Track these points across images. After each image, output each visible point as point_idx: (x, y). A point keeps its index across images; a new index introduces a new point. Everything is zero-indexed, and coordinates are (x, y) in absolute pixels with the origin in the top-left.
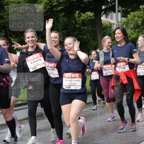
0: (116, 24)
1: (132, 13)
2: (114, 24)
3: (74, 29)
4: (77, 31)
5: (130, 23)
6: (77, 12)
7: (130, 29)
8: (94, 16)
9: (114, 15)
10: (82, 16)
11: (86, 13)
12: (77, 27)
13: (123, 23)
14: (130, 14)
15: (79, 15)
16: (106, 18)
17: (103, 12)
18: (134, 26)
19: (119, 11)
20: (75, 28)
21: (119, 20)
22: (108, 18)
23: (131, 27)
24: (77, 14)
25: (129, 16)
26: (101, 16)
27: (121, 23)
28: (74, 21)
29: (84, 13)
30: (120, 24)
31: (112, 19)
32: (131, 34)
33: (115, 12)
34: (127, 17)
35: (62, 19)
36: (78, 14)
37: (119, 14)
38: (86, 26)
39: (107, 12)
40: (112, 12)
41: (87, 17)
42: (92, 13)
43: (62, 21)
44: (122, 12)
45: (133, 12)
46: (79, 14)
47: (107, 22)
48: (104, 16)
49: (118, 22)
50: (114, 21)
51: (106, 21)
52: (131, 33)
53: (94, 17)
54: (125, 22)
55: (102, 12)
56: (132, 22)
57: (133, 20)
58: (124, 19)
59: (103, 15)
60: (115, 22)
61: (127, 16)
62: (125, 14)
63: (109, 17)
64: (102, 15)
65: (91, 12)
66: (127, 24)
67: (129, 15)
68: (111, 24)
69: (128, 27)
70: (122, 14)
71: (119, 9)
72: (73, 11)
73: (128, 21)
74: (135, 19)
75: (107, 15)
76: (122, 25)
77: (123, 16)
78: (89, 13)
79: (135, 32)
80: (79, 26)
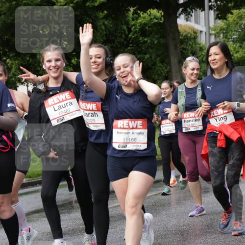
0: (205, 33)
1: (235, 12)
2: (201, 32)
3: (125, 42)
4: (131, 45)
5: (231, 31)
6: (132, 9)
7: (233, 41)
8: (163, 16)
9: (202, 14)
10: (140, 16)
11: (148, 11)
12: (131, 37)
13: (218, 31)
14: (232, 14)
15: (135, 15)
16: (187, 21)
17: (181, 9)
18: (239, 35)
19: (210, 8)
20: (128, 39)
21: (212, 24)
22: (190, 21)
23: (234, 38)
24: (131, 13)
25: (231, 18)
26: (177, 17)
27: (215, 30)
28: (125, 27)
29: (145, 12)
30: (213, 32)
31: (197, 22)
32: (234, 52)
33: (203, 10)
34: (226, 19)
35: (104, 24)
36: (133, 14)
37: (212, 12)
38: (149, 36)
39: (189, 10)
40: (198, 10)
41: (151, 19)
42: (160, 12)
43: (103, 27)
44: (217, 10)
45: (237, 9)
46: (135, 12)
47: (188, 29)
48: (182, 16)
49: (209, 28)
50: (201, 27)
51: (185, 26)
52: (235, 49)
53: (163, 18)
54: (222, 29)
55: (178, 10)
56: (236, 29)
57: (237, 24)
58: (221, 23)
59: (180, 15)
60: (204, 29)
61: (227, 17)
62: (222, 14)
63: (193, 18)
64: (178, 15)
65: (158, 8)
66: (227, 33)
67: (229, 15)
68: (195, 33)
69: (228, 37)
70: (217, 13)
71: (210, 4)
72: (124, 8)
73: (228, 26)
74: (241, 22)
75: (188, 15)
76: (217, 34)
77: (218, 17)
78: (154, 12)
79: (241, 47)
80: (136, 35)
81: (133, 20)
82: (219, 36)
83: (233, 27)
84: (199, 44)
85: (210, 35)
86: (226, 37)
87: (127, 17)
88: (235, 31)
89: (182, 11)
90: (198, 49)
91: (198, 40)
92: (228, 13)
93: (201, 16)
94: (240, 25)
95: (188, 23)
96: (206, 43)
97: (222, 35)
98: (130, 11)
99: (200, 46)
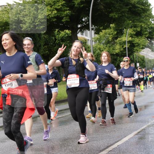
0: (90, 40)
1: (103, 31)
2: (88, 40)
3: (54, 45)
4: (57, 46)
5: (102, 39)
6: (57, 30)
7: (103, 44)
8: (71, 33)
9: (88, 32)
10: (60, 33)
11: (64, 31)
12: (57, 43)
13: (96, 39)
14: (102, 32)
15: (58, 33)
16: (82, 35)
17: (79, 30)
18: (106, 41)
19: (92, 29)
20: (55, 43)
21: (93, 36)
22: (83, 35)
23: (103, 43)
24: (56, 32)
25: (101, 34)
26: (77, 33)
27: (94, 39)
28: (54, 38)
29: (63, 31)
30: (94, 40)
31: (86, 35)
32: (104, 49)
33: (89, 30)
34: (99, 34)
35: (44, 37)
36: (57, 32)
37: (93, 31)
38: (65, 42)
39: (83, 30)
40: (87, 30)
41: (65, 35)
42: (70, 31)
43: (44, 38)
44: (95, 30)
45: (104, 30)
46: (58, 31)
47: (82, 39)
48: (80, 33)
49: (92, 38)
50: (88, 38)
51: (81, 37)
52: (104, 47)
53: (71, 34)
54: (98, 39)
56: (104, 38)
57: (104, 36)
58: (97, 36)
59: (79, 32)
60: (90, 39)
61: (100, 33)
62: (97, 32)
63: (84, 34)
64: (78, 32)
66: (100, 40)
67: (101, 33)
68: (86, 40)
69: (101, 42)
70: (95, 31)
71: (92, 27)
72: (53, 30)
73: (101, 37)
74: (106, 35)
75: (82, 33)
76: (95, 41)
77: (95, 33)
78: (67, 31)
79: (106, 46)
80: (59, 41)
81: (57, 34)
82: (96, 42)
83: (102, 38)
84: (88, 45)
85: (93, 41)
86: (100, 42)
87: (54, 33)
88: (103, 39)
89: (80, 31)
90: (87, 47)
91: (87, 44)
92: (100, 32)
93: (88, 33)
94: (106, 37)
95: (83, 36)
96: (90, 45)
97: (98, 41)
98: (56, 31)
99: (88, 46)
